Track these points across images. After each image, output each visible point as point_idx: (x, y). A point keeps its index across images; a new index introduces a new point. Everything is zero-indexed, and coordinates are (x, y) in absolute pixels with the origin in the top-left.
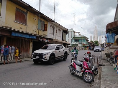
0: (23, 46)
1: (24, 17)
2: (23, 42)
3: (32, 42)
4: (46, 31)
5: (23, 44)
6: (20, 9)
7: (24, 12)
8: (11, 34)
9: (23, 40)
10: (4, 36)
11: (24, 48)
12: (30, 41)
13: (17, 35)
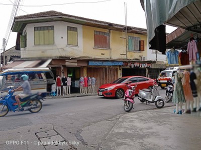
0: (108, 75)
1: (106, 39)
2: (107, 72)
3: (120, 69)
4: (143, 50)
5: (108, 73)
6: (100, 32)
7: (105, 33)
8: (88, 64)
9: (108, 69)
10: (84, 67)
11: (110, 78)
12: (117, 69)
13: (95, 64)
